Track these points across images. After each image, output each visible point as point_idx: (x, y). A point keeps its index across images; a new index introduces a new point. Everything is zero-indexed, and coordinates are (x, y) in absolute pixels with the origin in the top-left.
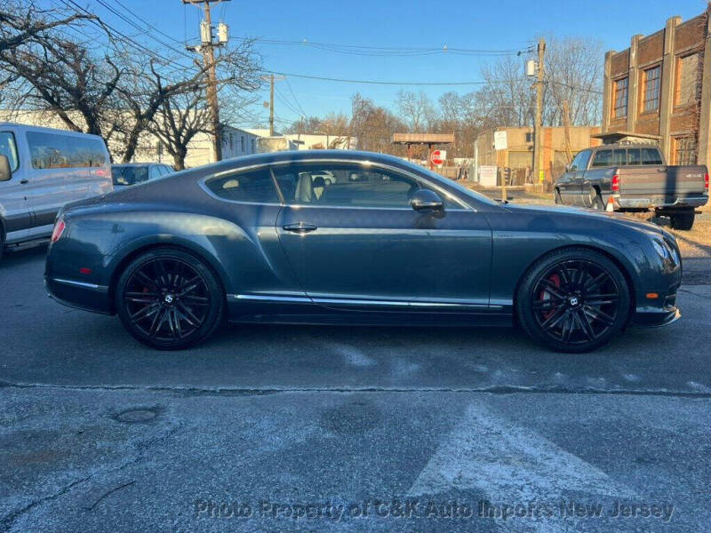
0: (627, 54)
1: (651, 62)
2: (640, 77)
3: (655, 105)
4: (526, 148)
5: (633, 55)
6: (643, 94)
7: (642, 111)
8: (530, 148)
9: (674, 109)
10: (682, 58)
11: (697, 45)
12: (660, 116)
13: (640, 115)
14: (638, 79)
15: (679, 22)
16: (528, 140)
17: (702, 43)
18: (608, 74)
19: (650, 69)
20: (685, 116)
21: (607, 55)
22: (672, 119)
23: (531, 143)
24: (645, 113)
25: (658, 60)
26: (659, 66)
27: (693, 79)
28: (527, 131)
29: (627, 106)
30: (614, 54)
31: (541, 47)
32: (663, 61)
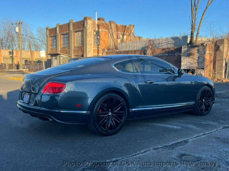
0: (56, 29)
1: (65, 32)
2: (61, 36)
3: (67, 45)
4: (10, 56)
5: (58, 29)
6: (62, 42)
7: (62, 47)
8: (11, 57)
9: (74, 47)
10: (75, 32)
11: (81, 29)
12: (69, 49)
13: (61, 48)
14: (60, 37)
15: (74, 22)
16: (10, 54)
17: (83, 28)
18: (48, 34)
19: (64, 34)
20: (78, 49)
21: (47, 29)
22: (74, 50)
23: (11, 55)
24: (63, 48)
25: (67, 32)
26: (67, 34)
27: (80, 38)
28: (9, 51)
29: (56, 45)
30: (49, 28)
31: (21, 23)
32: (69, 32)
